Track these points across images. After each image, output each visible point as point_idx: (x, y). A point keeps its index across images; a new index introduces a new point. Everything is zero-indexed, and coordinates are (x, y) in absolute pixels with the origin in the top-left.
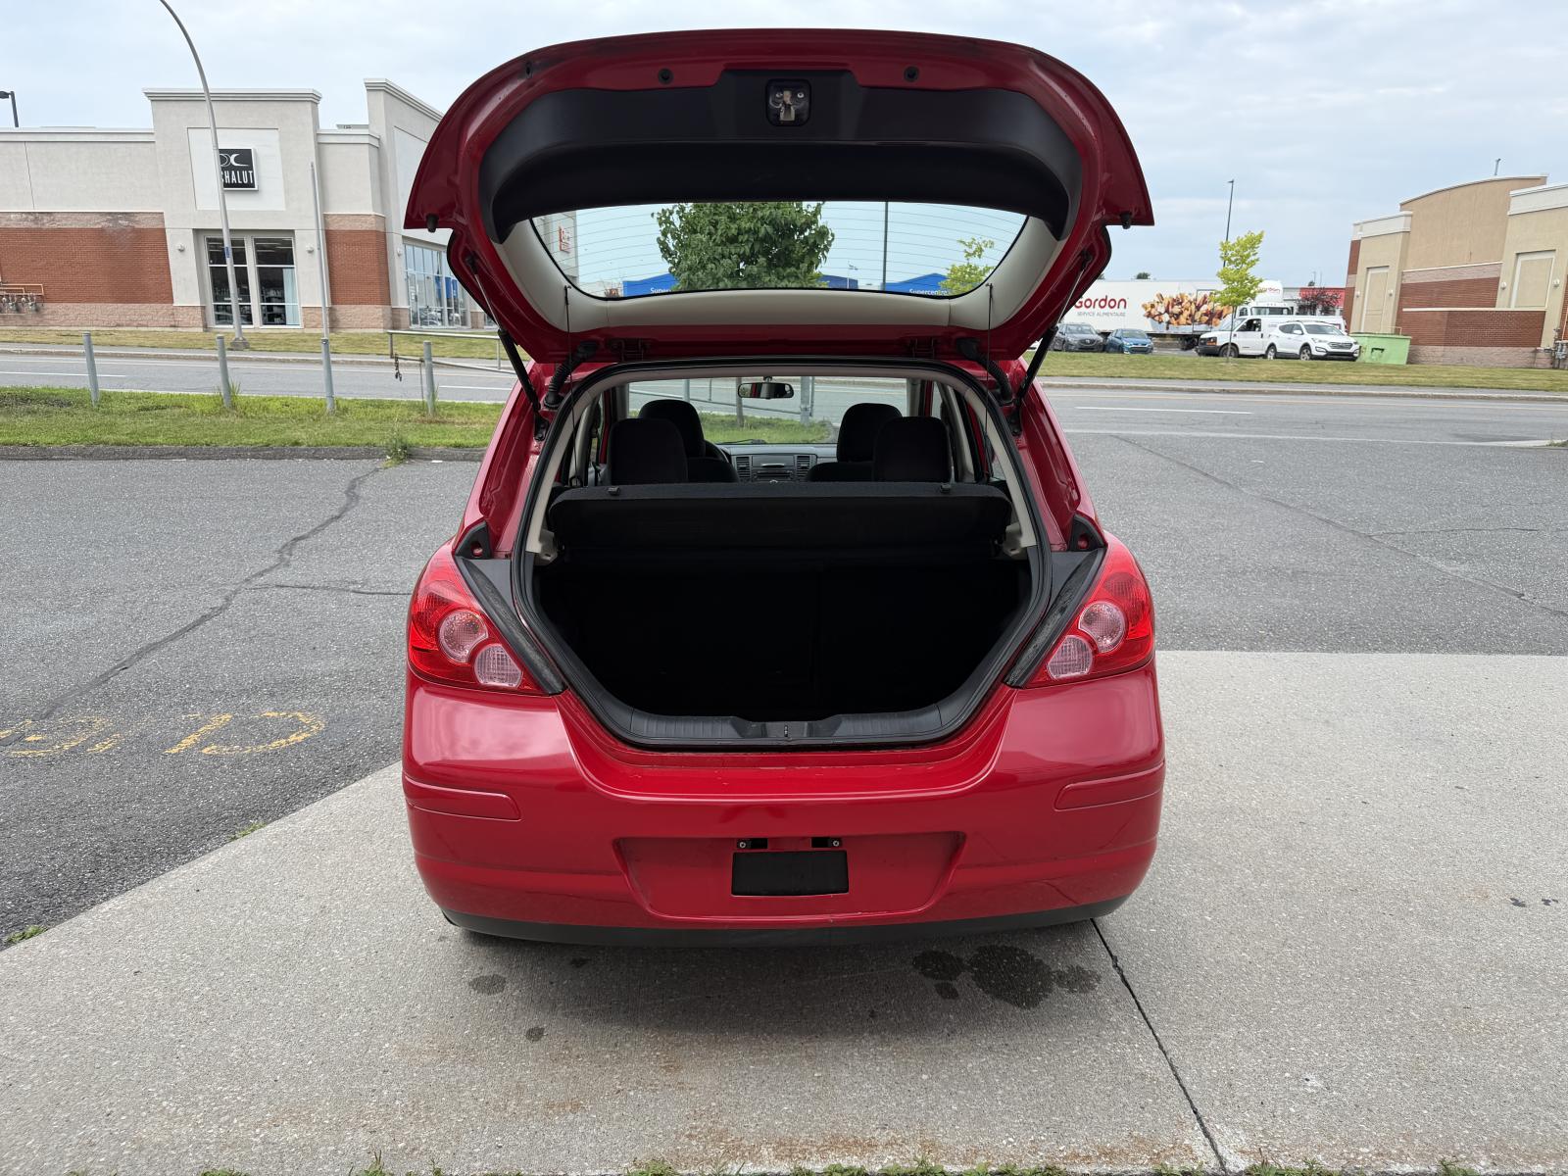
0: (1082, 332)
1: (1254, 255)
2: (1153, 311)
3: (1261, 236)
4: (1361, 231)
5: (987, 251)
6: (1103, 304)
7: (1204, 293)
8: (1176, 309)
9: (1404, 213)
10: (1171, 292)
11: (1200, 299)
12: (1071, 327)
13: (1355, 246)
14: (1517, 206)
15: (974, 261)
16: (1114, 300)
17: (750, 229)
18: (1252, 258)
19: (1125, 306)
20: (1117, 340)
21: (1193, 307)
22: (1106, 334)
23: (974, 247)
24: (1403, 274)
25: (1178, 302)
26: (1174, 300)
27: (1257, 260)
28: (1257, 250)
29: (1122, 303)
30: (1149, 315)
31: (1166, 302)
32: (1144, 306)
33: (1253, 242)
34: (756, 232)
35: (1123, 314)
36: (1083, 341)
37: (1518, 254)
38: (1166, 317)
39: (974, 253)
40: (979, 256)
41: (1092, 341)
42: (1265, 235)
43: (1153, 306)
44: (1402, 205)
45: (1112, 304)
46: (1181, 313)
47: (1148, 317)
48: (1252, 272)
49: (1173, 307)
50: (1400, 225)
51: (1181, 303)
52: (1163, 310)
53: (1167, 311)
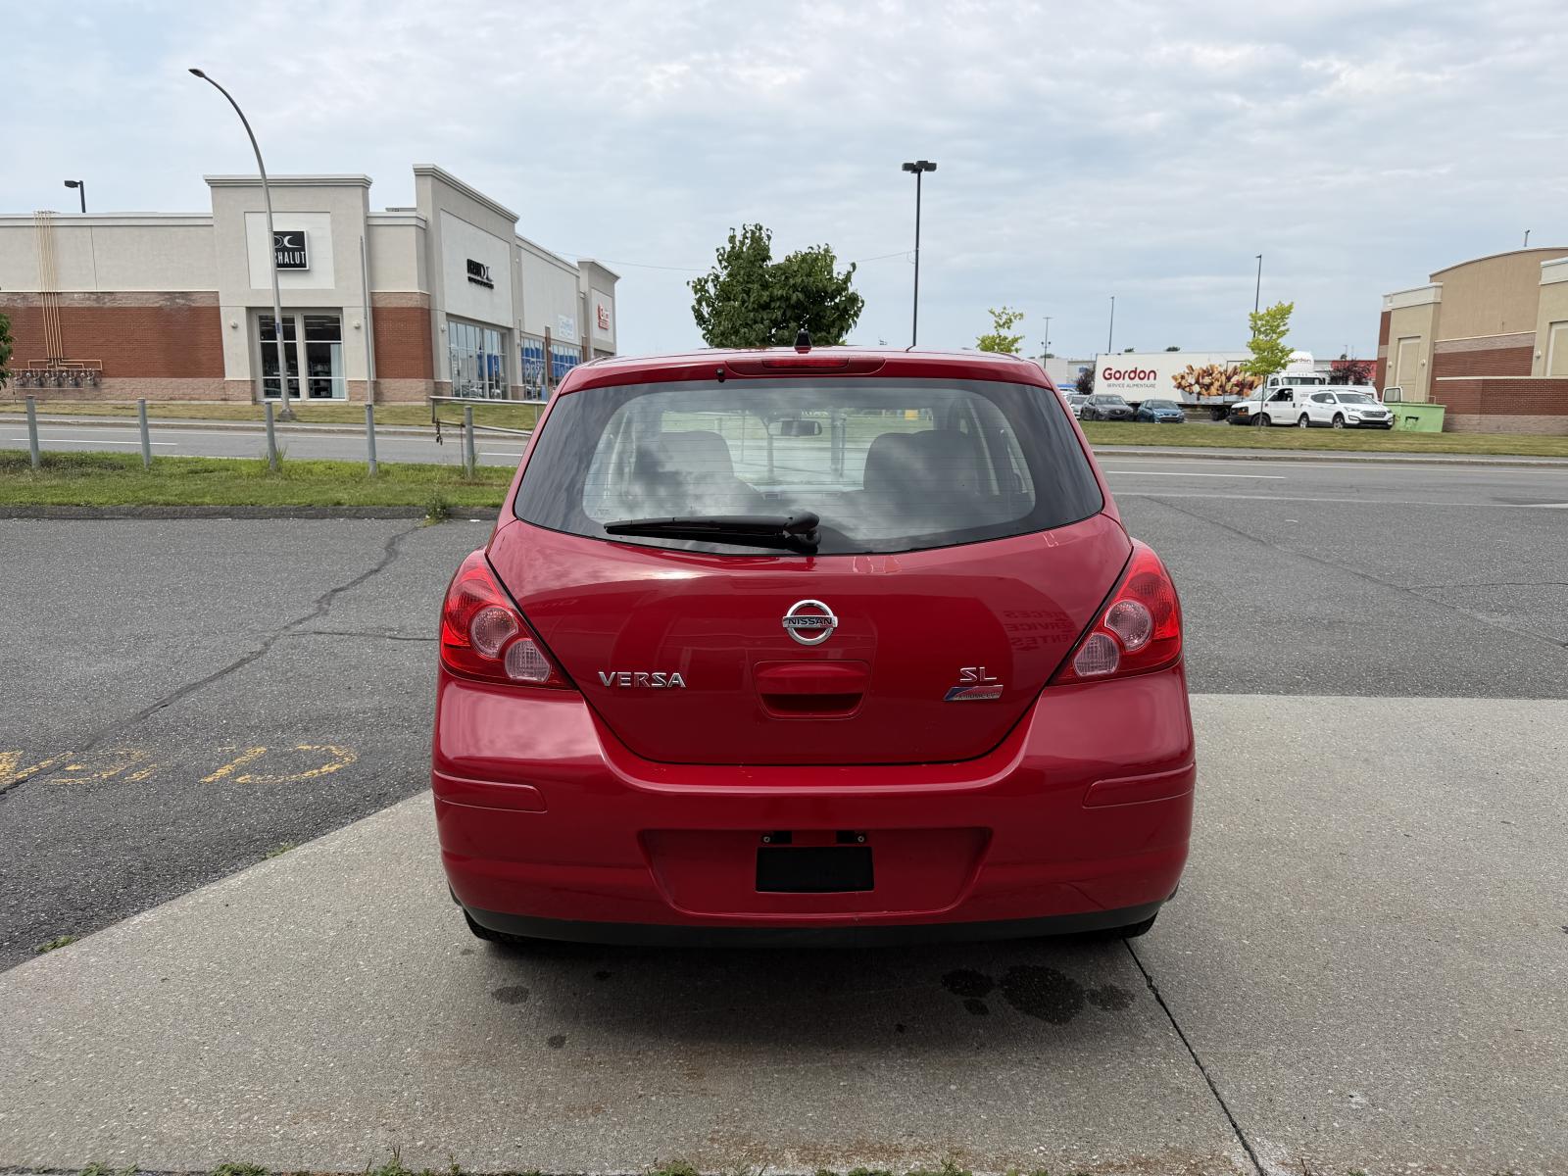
0: (1113, 403)
1: (1284, 325)
2: (1183, 383)
3: (1291, 307)
4: (1391, 302)
5: (1016, 323)
6: (1132, 375)
7: (1234, 364)
8: (1207, 380)
9: (1434, 284)
10: (1201, 363)
11: (1230, 370)
12: (1101, 399)
13: (1386, 318)
14: (1548, 276)
15: (1004, 332)
16: (1143, 371)
17: (782, 296)
18: (1282, 328)
19: (1155, 379)
20: (1147, 410)
21: (1224, 378)
22: (1136, 405)
23: (1004, 318)
24: (1435, 344)
25: (1208, 373)
26: (1204, 372)
27: (1287, 330)
28: (1287, 321)
29: (1152, 375)
30: (1179, 386)
31: (1196, 373)
32: (1174, 378)
33: (1283, 313)
34: (788, 299)
35: (1153, 386)
36: (1113, 412)
37: (1551, 323)
38: (1196, 388)
39: (1004, 324)
40: (1009, 328)
41: (1123, 412)
42: (1294, 305)
43: (1183, 377)
44: (1431, 276)
45: (1142, 375)
46: (1212, 384)
47: (1178, 388)
48: (1283, 342)
49: (1203, 378)
50: (1430, 297)
51: (1211, 375)
52: (1193, 382)
53: (1197, 382)
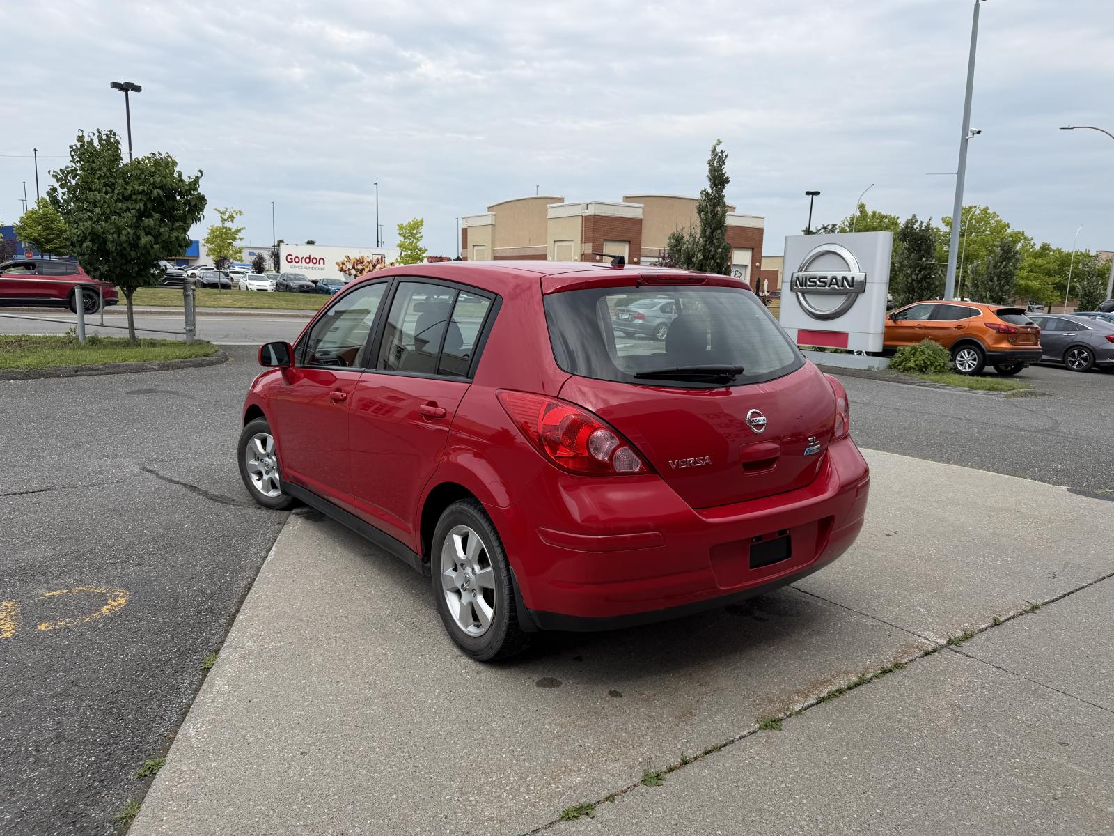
0: (299, 280)
1: (420, 233)
2: (344, 267)
3: (422, 221)
4: (467, 222)
5: (237, 218)
6: (308, 260)
7: (377, 256)
8: (360, 267)
9: (490, 213)
10: (355, 255)
11: (375, 260)
12: (291, 276)
13: (465, 231)
14: (552, 213)
15: (228, 224)
16: (314, 258)
18: (419, 235)
19: (324, 264)
20: (325, 286)
21: (371, 265)
22: (315, 282)
23: (228, 215)
24: (494, 250)
25: (360, 261)
26: (358, 261)
27: (422, 237)
28: (421, 230)
29: (322, 261)
30: (341, 270)
31: (352, 261)
32: (337, 263)
33: (416, 225)
35: (323, 269)
36: (301, 286)
37: (555, 242)
38: (353, 272)
39: (228, 219)
40: (232, 221)
41: (308, 286)
42: (424, 220)
43: (343, 264)
44: (488, 208)
45: (315, 261)
46: (363, 269)
47: (341, 271)
48: (420, 244)
49: (357, 265)
50: (489, 221)
51: (362, 263)
52: (351, 267)
53: (353, 268)
